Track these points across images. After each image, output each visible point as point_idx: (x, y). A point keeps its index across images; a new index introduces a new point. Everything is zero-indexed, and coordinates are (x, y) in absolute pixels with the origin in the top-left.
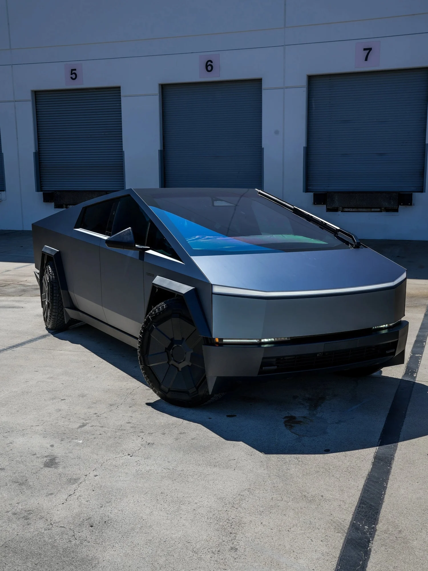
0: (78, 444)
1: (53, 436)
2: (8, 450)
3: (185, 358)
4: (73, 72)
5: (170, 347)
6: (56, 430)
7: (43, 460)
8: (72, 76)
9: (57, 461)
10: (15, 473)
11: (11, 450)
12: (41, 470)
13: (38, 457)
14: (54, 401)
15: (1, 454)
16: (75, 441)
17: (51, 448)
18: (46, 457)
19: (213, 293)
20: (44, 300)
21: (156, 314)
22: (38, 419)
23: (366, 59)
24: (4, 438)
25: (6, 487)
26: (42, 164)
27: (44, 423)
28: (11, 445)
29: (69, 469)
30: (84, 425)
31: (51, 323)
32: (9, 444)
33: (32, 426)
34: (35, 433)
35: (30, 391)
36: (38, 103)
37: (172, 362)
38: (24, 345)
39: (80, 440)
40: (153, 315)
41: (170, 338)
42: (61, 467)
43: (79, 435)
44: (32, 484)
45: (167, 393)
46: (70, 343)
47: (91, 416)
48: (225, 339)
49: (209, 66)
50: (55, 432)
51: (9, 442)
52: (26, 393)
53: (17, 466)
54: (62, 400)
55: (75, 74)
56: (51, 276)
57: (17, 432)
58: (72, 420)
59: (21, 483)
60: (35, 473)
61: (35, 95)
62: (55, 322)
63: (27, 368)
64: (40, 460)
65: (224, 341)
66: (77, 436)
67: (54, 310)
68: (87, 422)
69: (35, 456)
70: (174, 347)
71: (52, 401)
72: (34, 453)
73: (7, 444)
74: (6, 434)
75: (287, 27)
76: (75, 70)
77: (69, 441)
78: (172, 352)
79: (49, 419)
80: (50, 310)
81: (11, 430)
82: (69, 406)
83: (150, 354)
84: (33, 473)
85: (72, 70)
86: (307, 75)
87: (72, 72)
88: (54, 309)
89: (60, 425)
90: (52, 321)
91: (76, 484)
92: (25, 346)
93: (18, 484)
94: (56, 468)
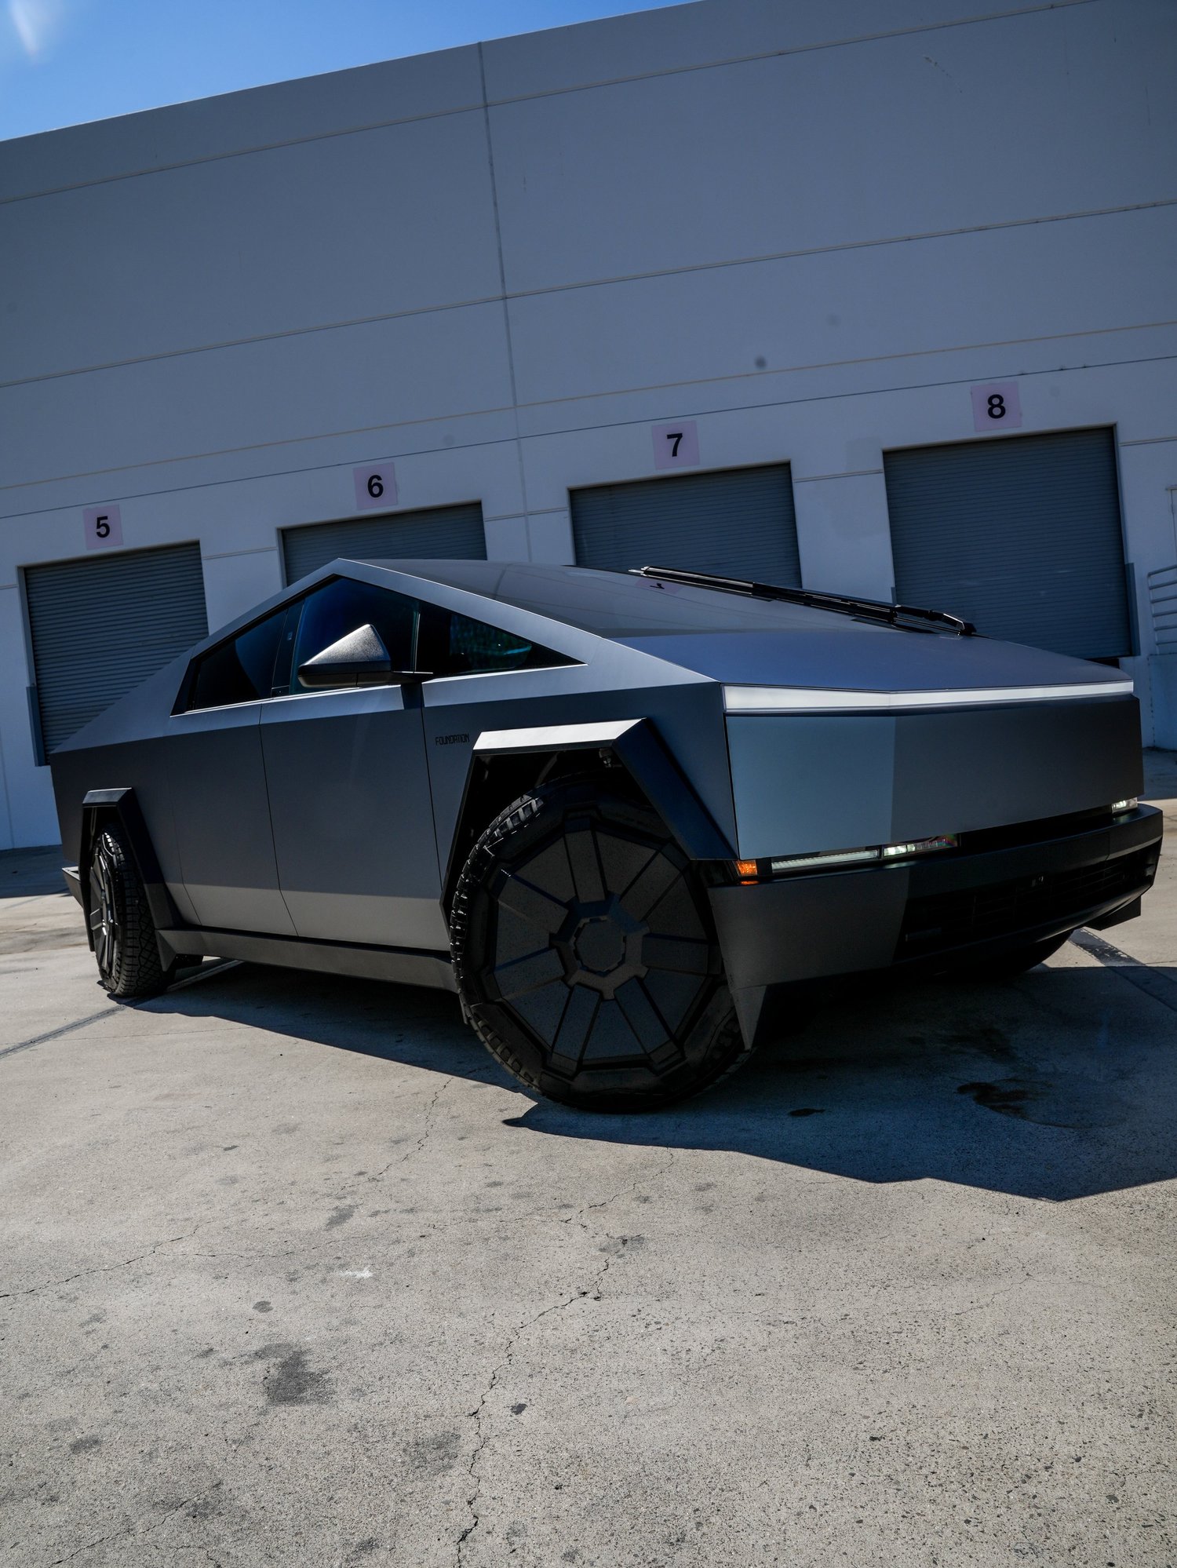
0: (359, 1286)
1: (249, 1270)
2: (92, 1350)
3: (624, 955)
4: (102, 522)
5: (569, 928)
6: (251, 1247)
7: (252, 1372)
8: (98, 530)
9: (313, 1368)
10: (150, 1454)
11: (105, 1347)
12: (262, 1419)
13: (226, 1363)
14: (203, 1155)
15: (69, 1372)
16: (342, 1275)
17: (262, 1316)
18: (260, 1355)
19: (726, 715)
20: (98, 926)
21: (507, 834)
22: (168, 1217)
23: (675, 454)
24: (63, 1302)
25: (131, 1539)
26: (47, 709)
27: (197, 1226)
28: (96, 1325)
29: (383, 1398)
30: (341, 1217)
31: (125, 977)
32: (88, 1323)
33: (158, 1244)
34: (179, 1268)
35: (112, 1138)
36: (30, 591)
37: (579, 976)
38: (60, 1035)
39: (361, 1270)
40: (498, 838)
41: (565, 901)
42: (342, 1390)
43: (347, 1252)
44: (251, 1503)
45: (572, 1078)
46: (184, 1017)
47: (350, 1182)
48: (778, 861)
49: (375, 486)
50: (253, 1253)
51: (87, 1317)
52: (103, 1144)
53: (151, 1416)
54: (226, 1149)
55: (106, 526)
56: (114, 856)
57: (110, 1272)
58: (290, 1204)
59: (195, 1505)
60: (241, 1443)
61: (26, 575)
62: (133, 974)
63: (84, 1083)
64: (241, 1374)
65: (775, 866)
66: (340, 1255)
67: (129, 941)
68: (348, 1201)
69: (213, 1360)
70: (581, 925)
71: (195, 1157)
72: (206, 1348)
73: (82, 1325)
74: (67, 1288)
75: (520, 406)
76: (106, 518)
77: (319, 1276)
78: (575, 943)
79: (208, 1212)
80: (118, 943)
81: (83, 1267)
82: (258, 1164)
83: (499, 961)
84: (234, 1442)
85: (99, 519)
86: (568, 489)
87: (98, 522)
88: (130, 938)
89: (256, 1226)
90: (125, 973)
91: (459, 1470)
92: (63, 1037)
93: (182, 1512)
94: (323, 1398)
